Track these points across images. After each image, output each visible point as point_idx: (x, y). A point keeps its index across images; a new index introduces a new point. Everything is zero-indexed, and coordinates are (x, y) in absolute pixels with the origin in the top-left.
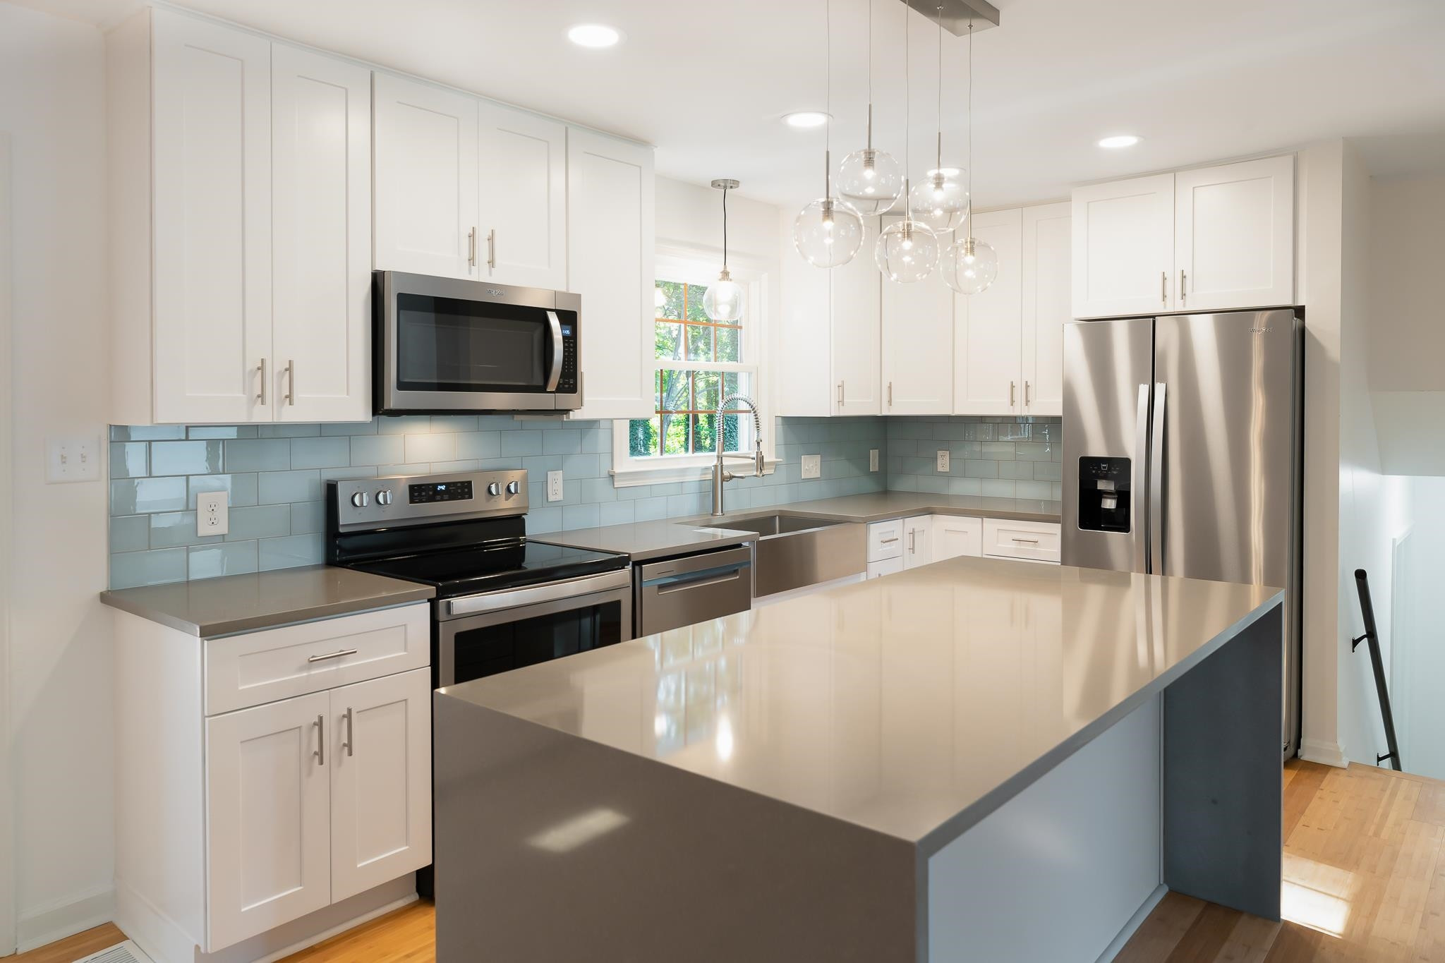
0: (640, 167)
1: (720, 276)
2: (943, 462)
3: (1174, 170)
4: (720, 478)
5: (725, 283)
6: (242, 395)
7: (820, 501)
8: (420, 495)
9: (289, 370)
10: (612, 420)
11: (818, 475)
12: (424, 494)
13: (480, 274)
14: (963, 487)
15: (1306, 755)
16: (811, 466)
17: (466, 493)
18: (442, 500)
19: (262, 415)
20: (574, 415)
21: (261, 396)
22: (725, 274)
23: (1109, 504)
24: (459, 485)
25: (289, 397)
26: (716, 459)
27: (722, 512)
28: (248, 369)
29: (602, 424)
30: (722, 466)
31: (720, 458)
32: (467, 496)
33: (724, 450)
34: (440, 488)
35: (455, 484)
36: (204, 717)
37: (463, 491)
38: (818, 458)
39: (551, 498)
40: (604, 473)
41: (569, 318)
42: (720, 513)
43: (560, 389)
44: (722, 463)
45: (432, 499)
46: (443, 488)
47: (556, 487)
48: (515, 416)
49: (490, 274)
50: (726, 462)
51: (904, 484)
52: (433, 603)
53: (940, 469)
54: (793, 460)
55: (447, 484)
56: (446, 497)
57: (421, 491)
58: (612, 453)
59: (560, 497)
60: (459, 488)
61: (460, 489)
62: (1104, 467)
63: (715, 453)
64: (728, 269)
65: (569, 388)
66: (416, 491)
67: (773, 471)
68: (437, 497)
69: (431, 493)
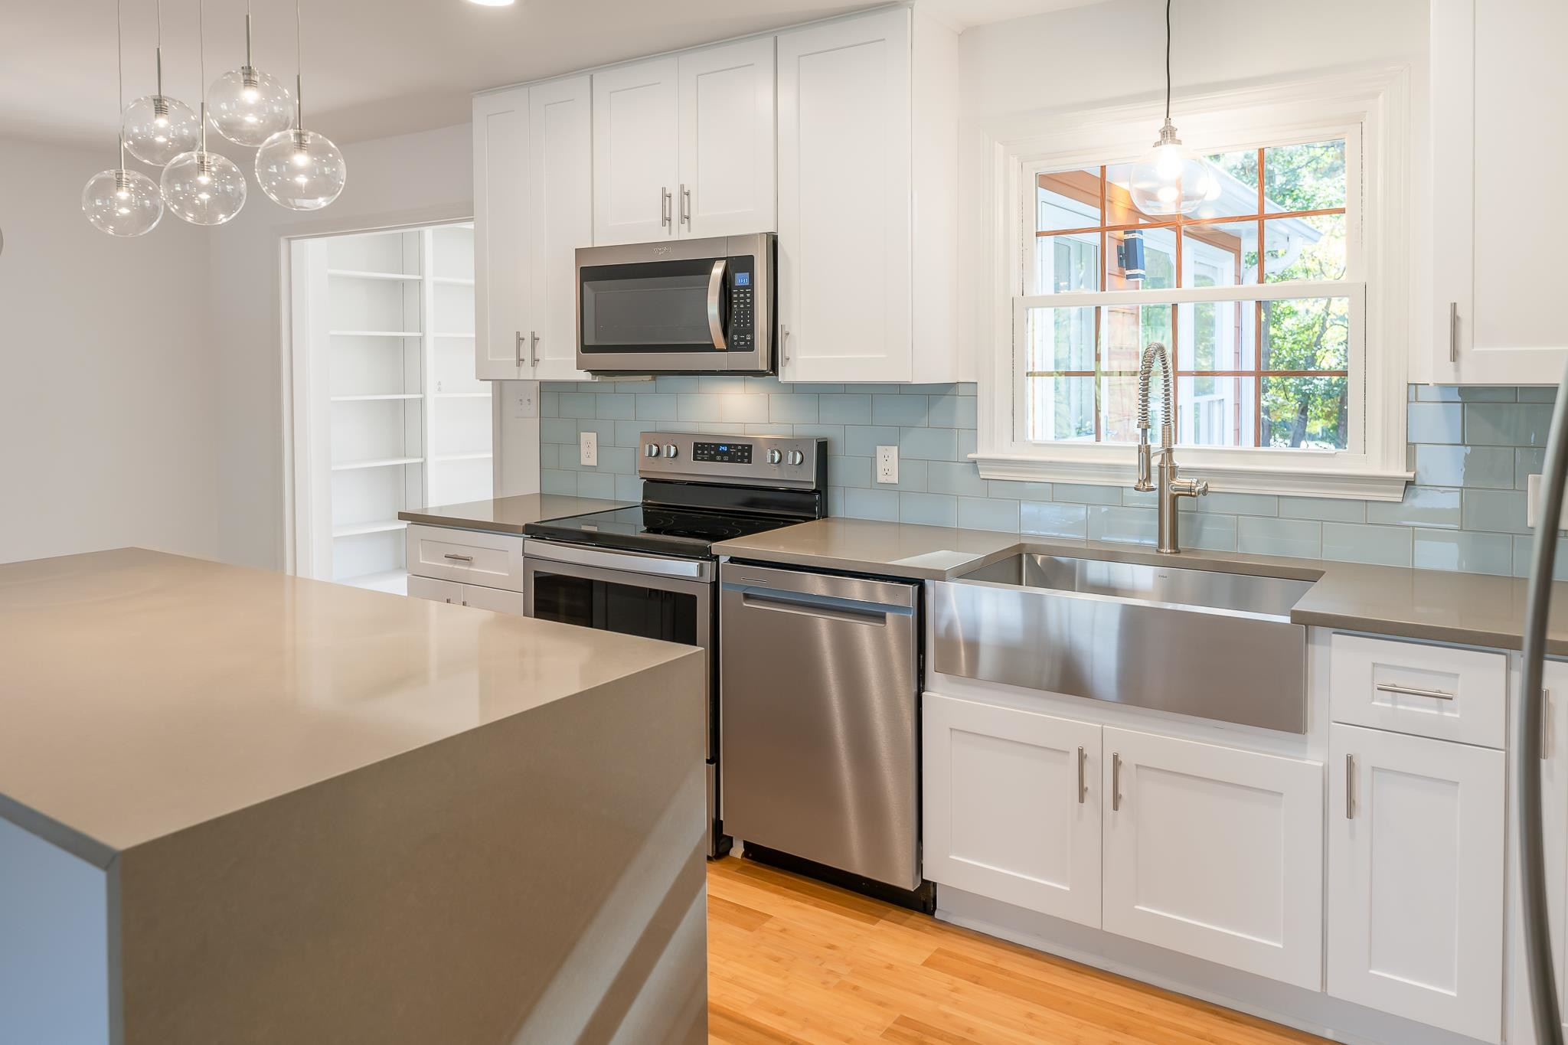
4: (1167, 490)
5: (1168, 148)
8: (703, 453)
12: (706, 452)
17: (746, 457)
18: (722, 461)
22: (1167, 135)
24: (740, 447)
27: (1173, 549)
29: (961, 390)
32: (746, 460)
34: (721, 448)
35: (737, 446)
37: (743, 454)
39: (881, 479)
40: (964, 456)
41: (745, 266)
42: (1167, 549)
43: (733, 347)
45: (712, 459)
46: (725, 448)
47: (888, 464)
55: (729, 446)
56: (726, 458)
57: (706, 450)
58: (976, 430)
59: (893, 479)
60: (739, 450)
61: (741, 452)
64: (1173, 123)
65: (746, 344)
66: (699, 449)
67: (1398, 497)
68: (719, 458)
69: (712, 453)
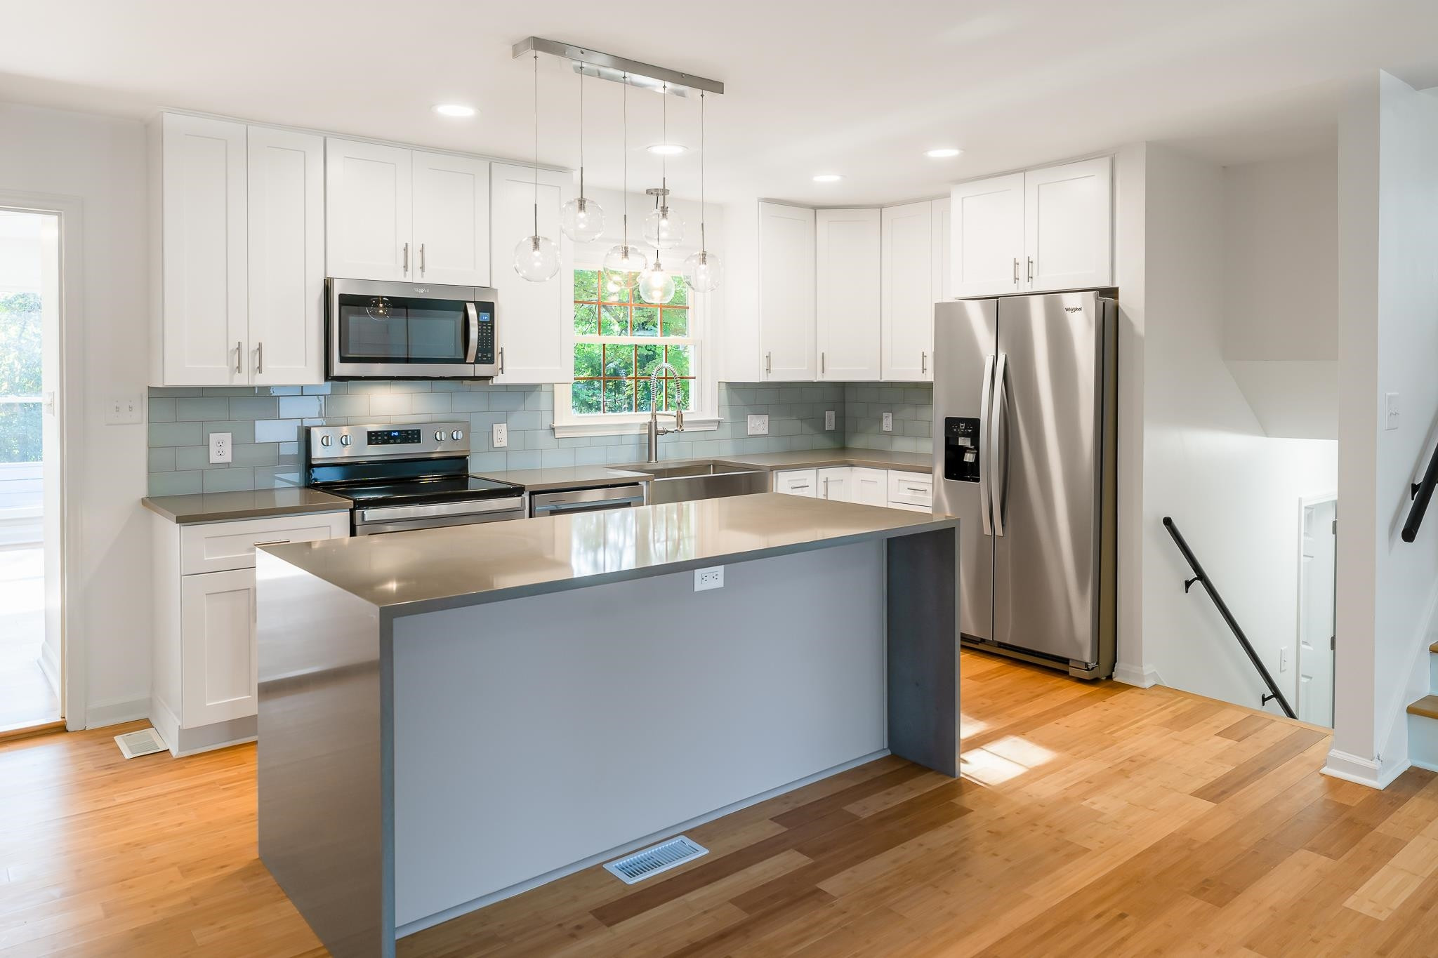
0: (560, 187)
1: (653, 267)
2: (887, 423)
3: (1023, 170)
4: (653, 433)
5: (657, 273)
6: (226, 366)
7: (769, 455)
8: (377, 439)
9: (259, 349)
10: (553, 384)
11: (766, 432)
12: (380, 438)
13: (415, 277)
14: (902, 445)
15: (1117, 678)
16: (758, 425)
17: (416, 439)
18: (395, 443)
19: (240, 380)
20: (496, 381)
21: (239, 368)
22: (658, 265)
23: (969, 458)
24: (410, 432)
25: (259, 368)
26: (650, 416)
27: (656, 459)
28: (230, 349)
29: (544, 388)
30: (656, 423)
31: (654, 416)
32: (416, 441)
33: (658, 410)
34: (393, 434)
35: (406, 431)
36: (181, 576)
37: (413, 437)
38: (766, 418)
39: (498, 444)
40: (546, 426)
41: (486, 308)
42: (654, 461)
43: (478, 361)
44: (656, 420)
45: (387, 442)
46: (396, 434)
47: (501, 435)
48: (464, 381)
49: (422, 276)
50: (659, 419)
51: (857, 442)
52: (352, 512)
53: (885, 429)
54: (738, 417)
55: (400, 432)
56: (399, 441)
57: (377, 436)
58: (553, 410)
59: (504, 444)
60: (409, 434)
61: (410, 436)
62: (962, 426)
63: (651, 412)
64: (660, 262)
65: (487, 359)
66: (373, 436)
67: (715, 428)
68: (391, 441)
69: (386, 438)
